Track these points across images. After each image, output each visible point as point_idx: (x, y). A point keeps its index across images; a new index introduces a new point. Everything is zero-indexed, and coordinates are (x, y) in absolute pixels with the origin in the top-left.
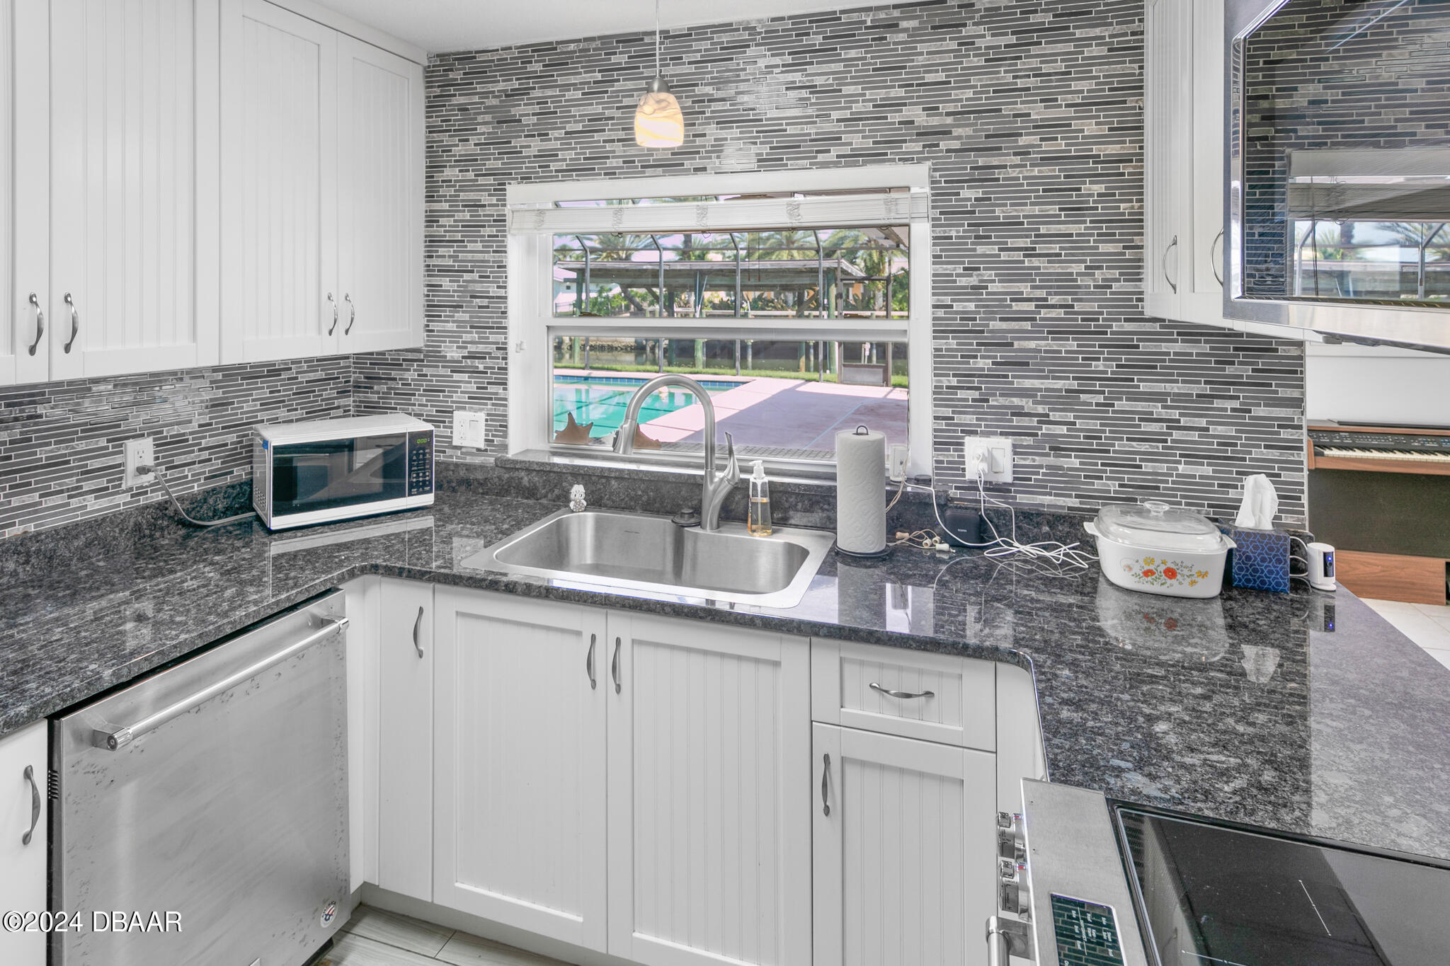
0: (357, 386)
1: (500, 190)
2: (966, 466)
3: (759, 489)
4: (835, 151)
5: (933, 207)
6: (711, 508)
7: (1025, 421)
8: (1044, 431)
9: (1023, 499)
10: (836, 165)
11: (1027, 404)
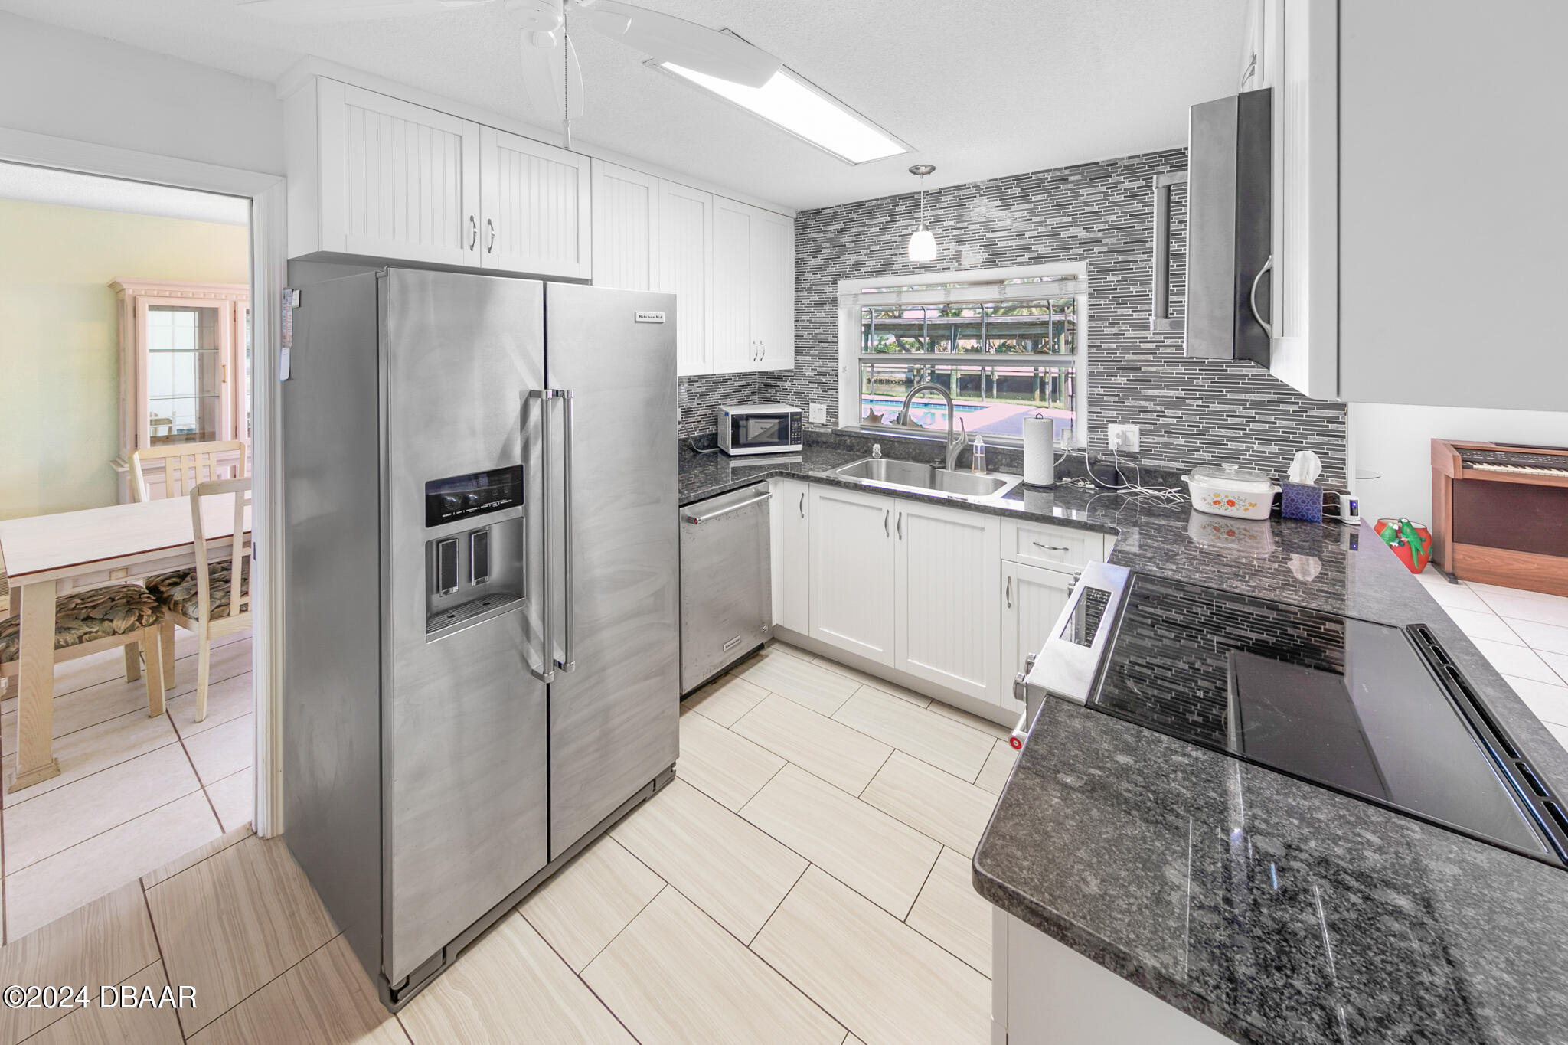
0: (760, 390)
1: (834, 284)
2: (1109, 442)
3: (979, 449)
4: (1027, 256)
5: (1089, 287)
6: (951, 460)
7: (1148, 416)
8: (1161, 422)
9: (1145, 462)
10: (1028, 263)
11: (1150, 405)
